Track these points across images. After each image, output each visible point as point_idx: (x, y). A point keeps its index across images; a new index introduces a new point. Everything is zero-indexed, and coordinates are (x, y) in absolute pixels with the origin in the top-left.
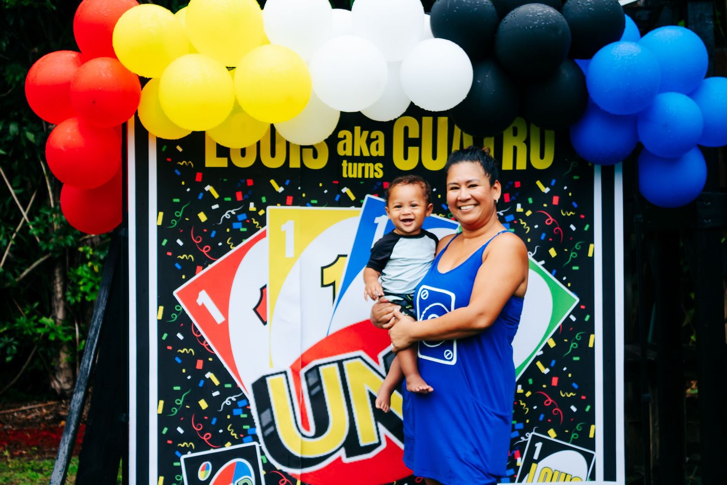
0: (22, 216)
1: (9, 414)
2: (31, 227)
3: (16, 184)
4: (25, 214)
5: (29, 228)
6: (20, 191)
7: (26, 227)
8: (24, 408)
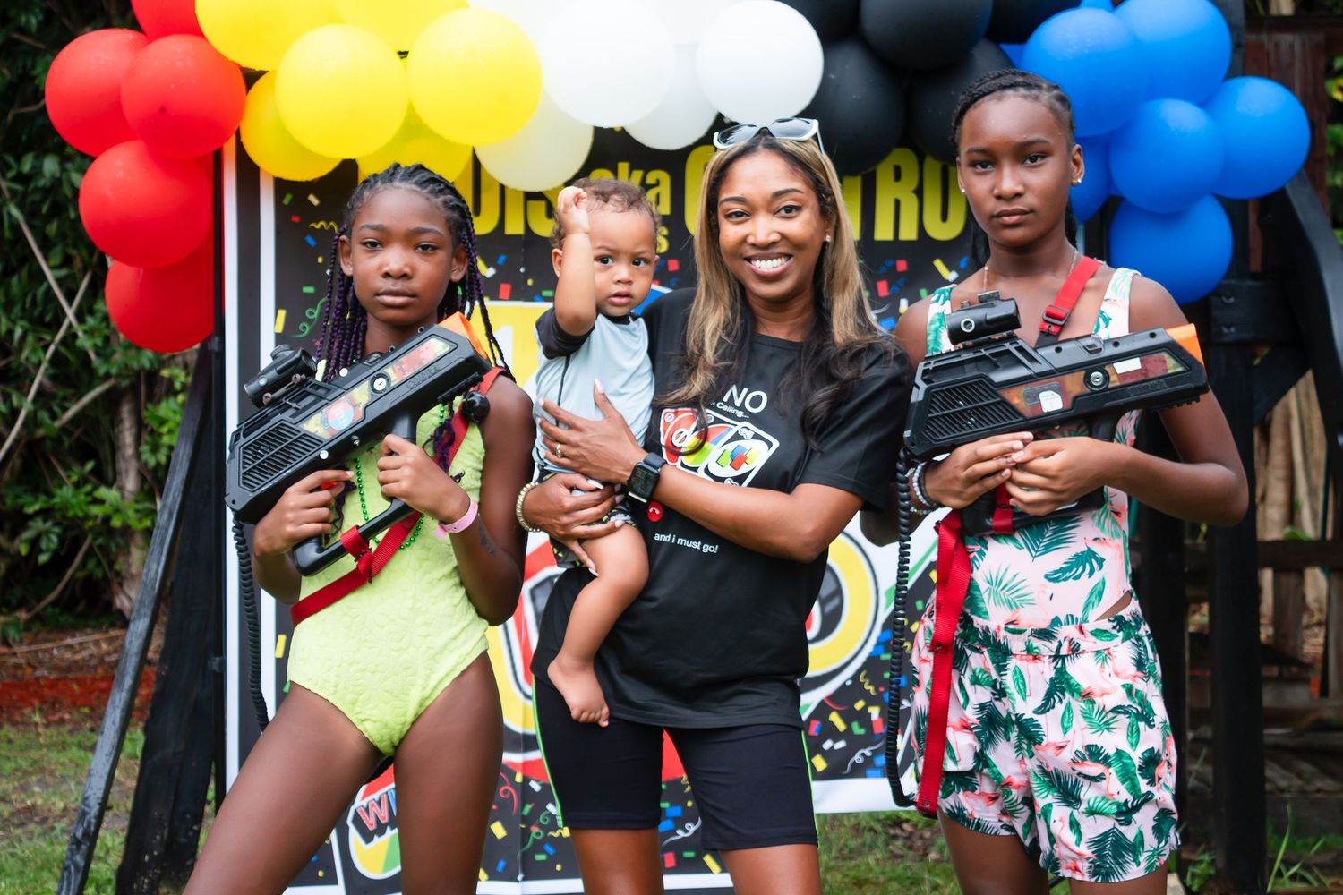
0: (64, 315)
1: (45, 651)
2: (80, 334)
3: (56, 260)
4: (70, 313)
5: (75, 336)
6: (63, 272)
7: (71, 336)
8: (69, 641)
